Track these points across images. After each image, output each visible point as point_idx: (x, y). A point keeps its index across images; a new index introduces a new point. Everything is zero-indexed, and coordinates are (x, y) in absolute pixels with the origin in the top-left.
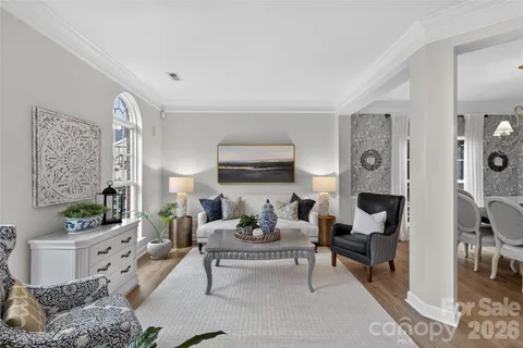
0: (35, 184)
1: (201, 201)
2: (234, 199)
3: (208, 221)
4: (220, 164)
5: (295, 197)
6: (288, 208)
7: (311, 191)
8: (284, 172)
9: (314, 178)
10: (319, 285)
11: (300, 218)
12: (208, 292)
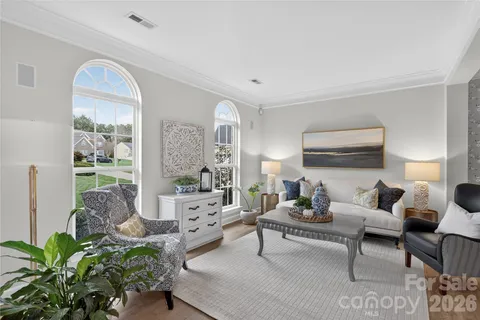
0: (162, 163)
1: (284, 182)
2: (315, 181)
3: (287, 199)
4: (305, 150)
5: (380, 184)
6: (366, 195)
7: (403, 179)
8: (372, 157)
9: (407, 164)
10: (361, 277)
11: (379, 207)
12: (260, 254)
